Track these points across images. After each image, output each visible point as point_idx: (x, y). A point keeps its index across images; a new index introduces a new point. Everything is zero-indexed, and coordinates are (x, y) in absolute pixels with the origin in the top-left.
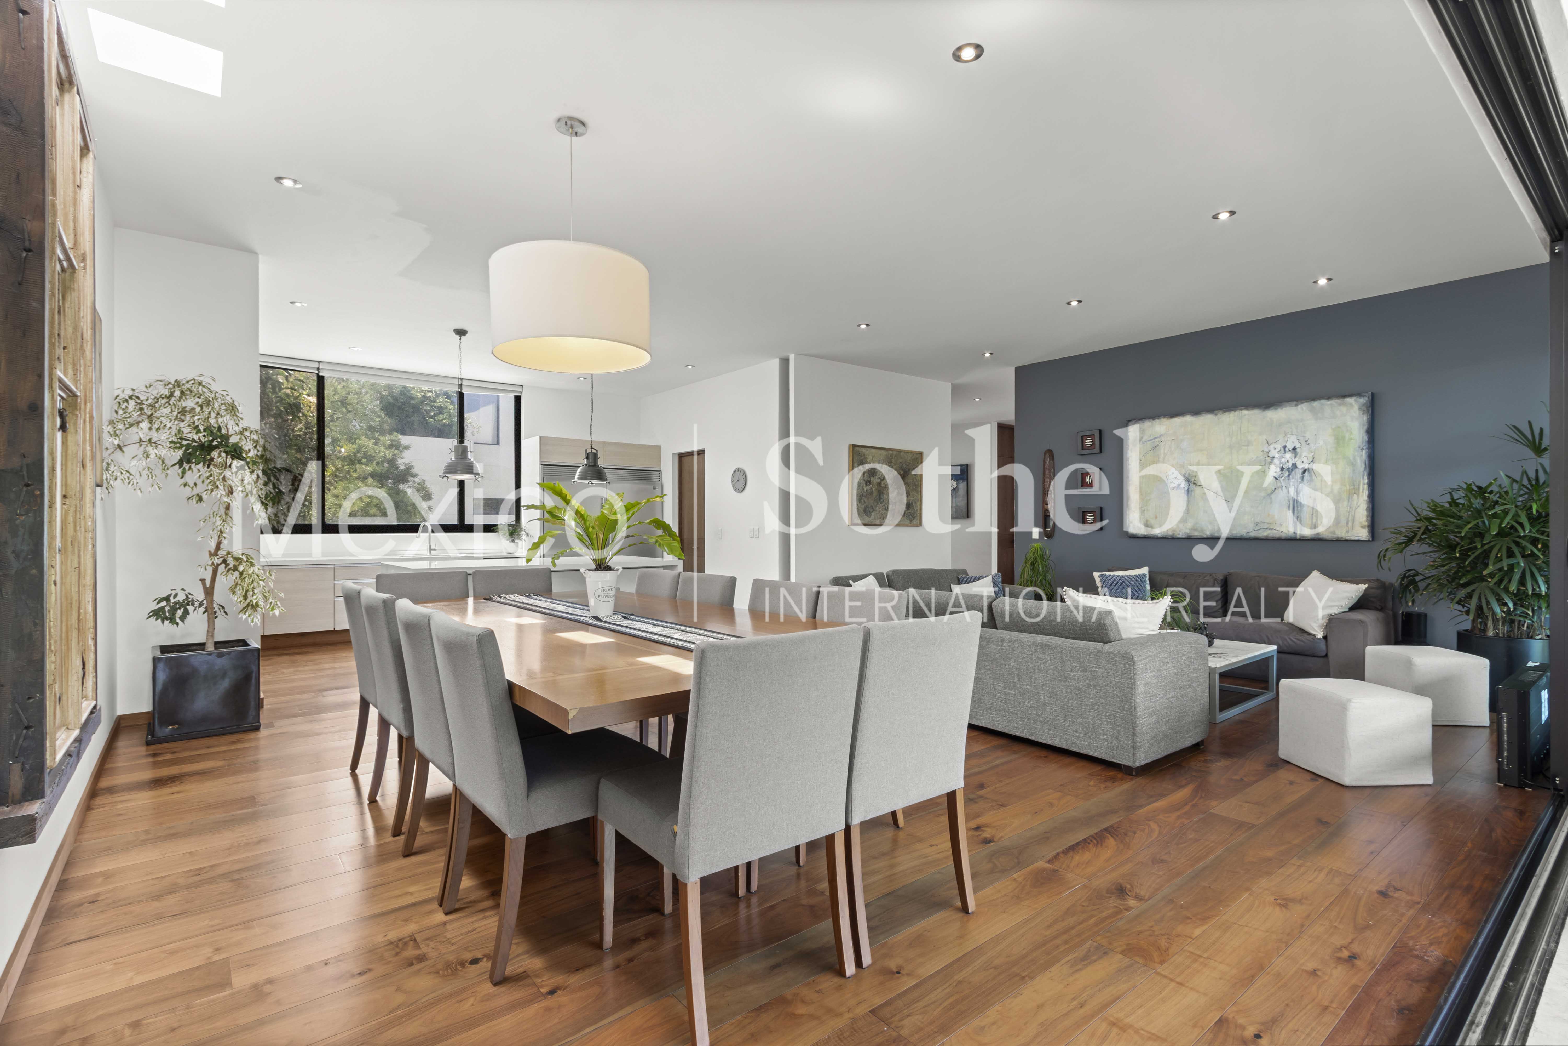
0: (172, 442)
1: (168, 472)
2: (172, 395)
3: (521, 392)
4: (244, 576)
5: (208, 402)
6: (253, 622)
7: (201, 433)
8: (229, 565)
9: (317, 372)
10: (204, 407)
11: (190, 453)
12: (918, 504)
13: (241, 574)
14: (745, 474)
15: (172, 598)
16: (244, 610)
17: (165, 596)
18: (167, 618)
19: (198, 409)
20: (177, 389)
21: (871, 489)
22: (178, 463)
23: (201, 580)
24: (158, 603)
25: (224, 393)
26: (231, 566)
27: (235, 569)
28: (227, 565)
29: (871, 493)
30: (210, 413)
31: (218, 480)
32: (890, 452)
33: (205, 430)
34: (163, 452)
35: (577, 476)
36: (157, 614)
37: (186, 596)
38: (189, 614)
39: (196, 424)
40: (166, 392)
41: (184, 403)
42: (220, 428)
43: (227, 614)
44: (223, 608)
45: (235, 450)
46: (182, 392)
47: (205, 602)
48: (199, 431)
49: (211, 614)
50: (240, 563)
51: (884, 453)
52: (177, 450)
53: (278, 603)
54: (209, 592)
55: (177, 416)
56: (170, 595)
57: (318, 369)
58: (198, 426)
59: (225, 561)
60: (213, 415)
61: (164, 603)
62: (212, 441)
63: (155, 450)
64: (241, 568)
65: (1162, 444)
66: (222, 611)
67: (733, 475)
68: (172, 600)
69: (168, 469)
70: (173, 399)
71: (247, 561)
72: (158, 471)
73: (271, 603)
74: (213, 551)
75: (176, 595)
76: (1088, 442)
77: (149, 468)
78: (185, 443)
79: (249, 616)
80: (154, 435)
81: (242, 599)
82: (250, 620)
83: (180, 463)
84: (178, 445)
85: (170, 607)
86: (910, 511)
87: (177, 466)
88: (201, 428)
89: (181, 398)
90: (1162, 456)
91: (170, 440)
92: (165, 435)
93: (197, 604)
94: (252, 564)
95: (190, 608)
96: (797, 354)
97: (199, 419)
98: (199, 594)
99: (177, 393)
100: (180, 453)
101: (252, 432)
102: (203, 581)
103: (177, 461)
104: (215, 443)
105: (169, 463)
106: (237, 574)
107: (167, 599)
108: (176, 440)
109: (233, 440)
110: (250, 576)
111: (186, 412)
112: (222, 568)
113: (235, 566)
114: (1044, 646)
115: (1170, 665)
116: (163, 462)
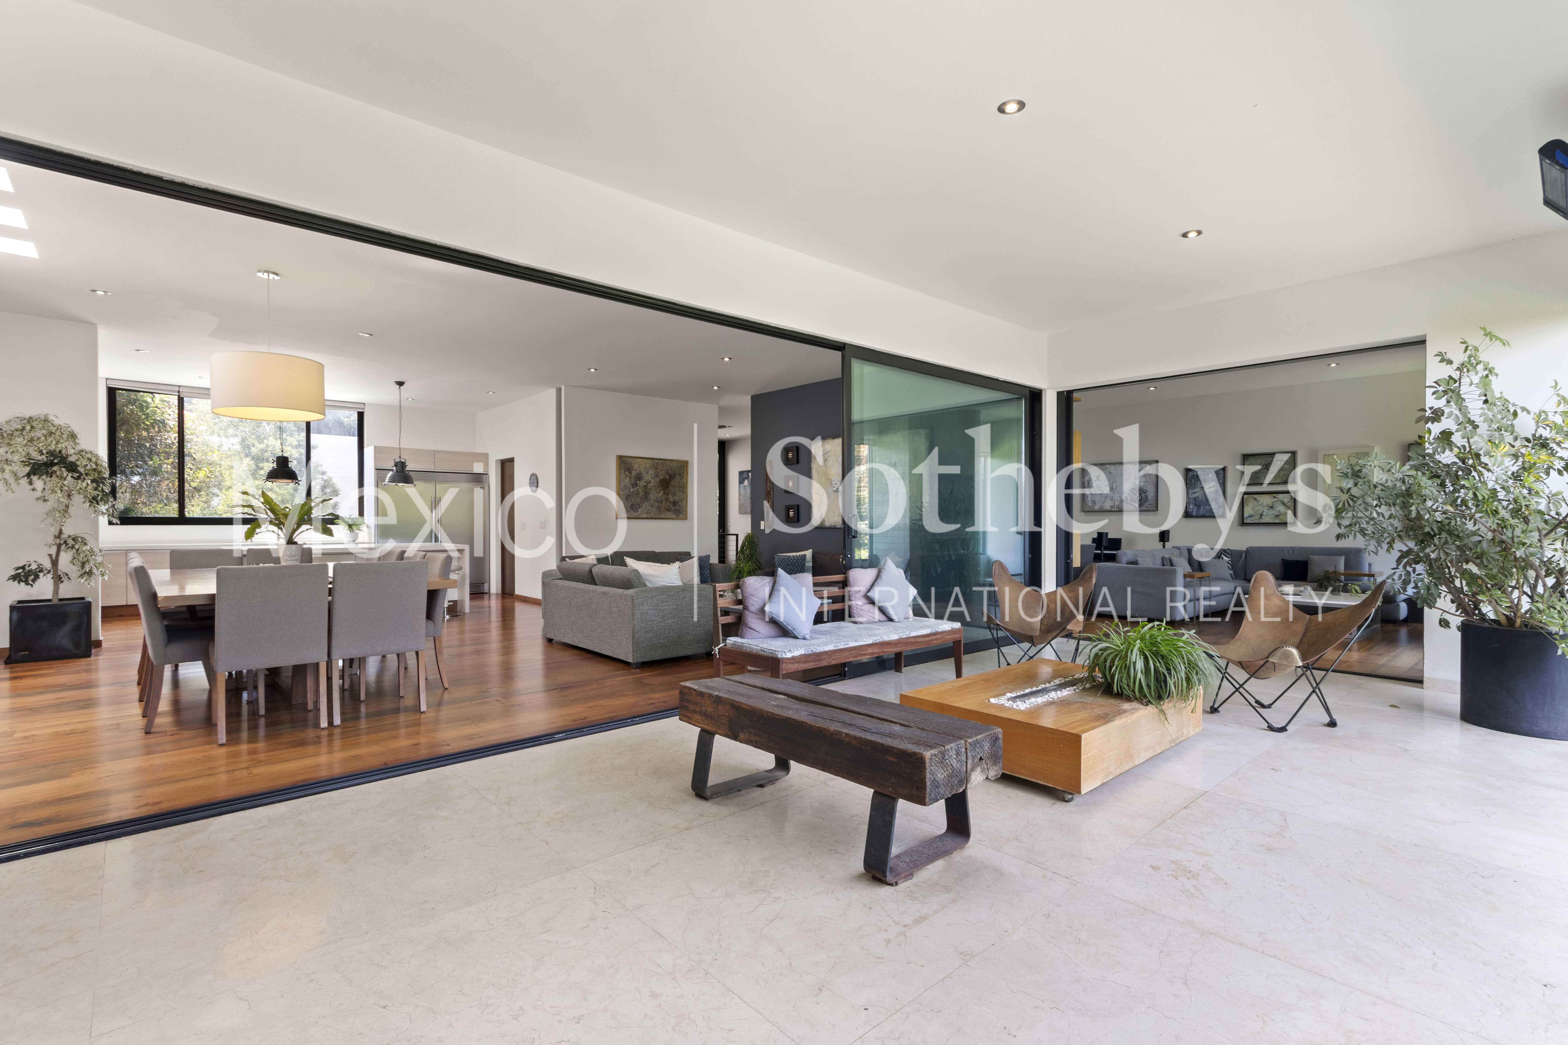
0: (23, 461)
1: (20, 481)
2: (24, 428)
3: (364, 409)
4: (79, 552)
5: (51, 434)
6: (89, 584)
7: (44, 455)
8: (68, 544)
9: (178, 394)
10: (48, 438)
11: (36, 469)
12: (685, 501)
13: (77, 550)
14: (537, 478)
15: (26, 567)
16: (82, 576)
17: (21, 565)
18: (23, 581)
19: (43, 438)
20: (27, 425)
21: (638, 490)
22: (26, 475)
23: (49, 555)
24: (16, 571)
25: (66, 426)
26: (70, 545)
27: (73, 547)
28: (67, 544)
29: (638, 494)
30: (52, 441)
31: (56, 486)
32: (657, 461)
33: (47, 453)
34: (16, 468)
35: (387, 480)
36: (15, 578)
37: (38, 565)
38: (39, 578)
39: (41, 449)
40: (20, 427)
41: (32, 434)
42: (60, 452)
43: (70, 579)
44: (67, 575)
45: (71, 466)
46: (32, 427)
47: (52, 570)
48: (42, 454)
49: (58, 579)
50: (76, 543)
51: (650, 462)
52: (26, 467)
53: (107, 571)
54: (55, 562)
55: (26, 444)
56: (25, 565)
57: (179, 392)
58: (42, 450)
59: (65, 542)
60: (54, 442)
61: (20, 571)
62: (54, 460)
63: (9, 467)
64: (77, 547)
65: (829, 458)
66: (66, 577)
67: (530, 478)
68: (27, 568)
69: (19, 479)
70: (25, 431)
71: (82, 542)
72: (11, 480)
73: (101, 571)
74: (57, 534)
75: (30, 565)
76: (790, 455)
77: (5, 479)
78: (32, 461)
79: (86, 580)
80: (9, 456)
81: (80, 568)
82: (86, 583)
83: (28, 475)
84: (27, 463)
85: (25, 573)
86: (676, 507)
87: (26, 478)
88: (45, 452)
89: (30, 430)
90: (829, 467)
91: (21, 460)
92: (17, 457)
93: (46, 572)
94: (86, 544)
95: (41, 575)
96: (566, 386)
97: (42, 446)
98: (47, 564)
99: (28, 428)
100: (28, 469)
101: (87, 452)
102: (50, 555)
103: (26, 474)
104: (56, 461)
105: (20, 474)
106: (74, 550)
107: (23, 568)
108: (25, 460)
109: (72, 459)
110: (84, 552)
111: (33, 440)
112: (63, 547)
113: (73, 545)
114: (604, 593)
115: (669, 603)
116: (15, 475)
